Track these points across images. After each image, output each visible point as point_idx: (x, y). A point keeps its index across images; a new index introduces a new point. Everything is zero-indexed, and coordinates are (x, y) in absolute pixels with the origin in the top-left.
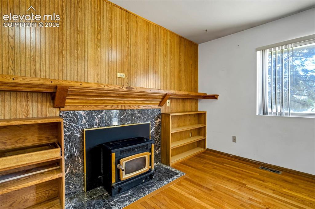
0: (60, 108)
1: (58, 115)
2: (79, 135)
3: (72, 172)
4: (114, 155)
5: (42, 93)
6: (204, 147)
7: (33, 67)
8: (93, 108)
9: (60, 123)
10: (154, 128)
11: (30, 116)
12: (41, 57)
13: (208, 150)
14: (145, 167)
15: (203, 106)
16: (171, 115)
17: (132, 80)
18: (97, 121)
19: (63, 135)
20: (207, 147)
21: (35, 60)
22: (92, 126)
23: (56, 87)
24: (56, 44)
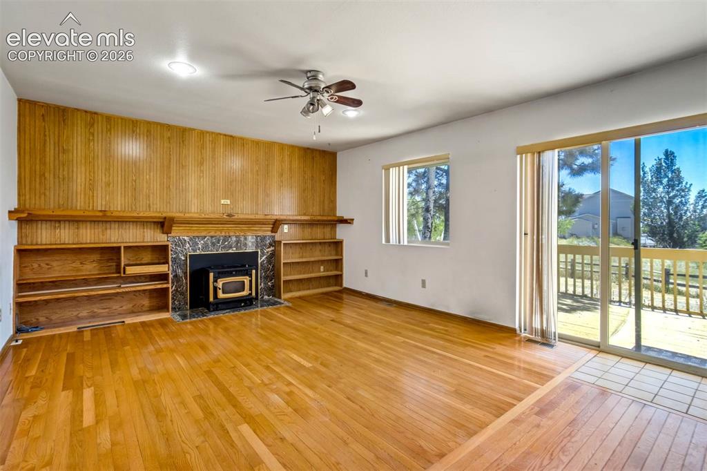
0: (167, 234)
1: (166, 240)
2: (183, 258)
3: (177, 289)
4: (211, 275)
5: (154, 222)
6: (341, 285)
7: (148, 202)
8: (195, 234)
9: (168, 246)
10: (265, 257)
11: (146, 240)
12: (153, 194)
13: (345, 288)
14: (244, 290)
15: (342, 232)
16: (283, 242)
17: (237, 206)
18: (200, 246)
19: (170, 257)
20: (344, 285)
21: (149, 196)
22: (195, 251)
23: (165, 218)
24: (165, 180)
